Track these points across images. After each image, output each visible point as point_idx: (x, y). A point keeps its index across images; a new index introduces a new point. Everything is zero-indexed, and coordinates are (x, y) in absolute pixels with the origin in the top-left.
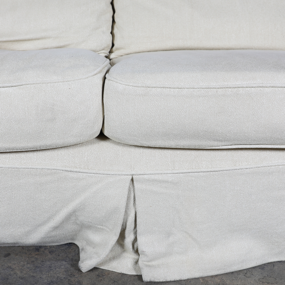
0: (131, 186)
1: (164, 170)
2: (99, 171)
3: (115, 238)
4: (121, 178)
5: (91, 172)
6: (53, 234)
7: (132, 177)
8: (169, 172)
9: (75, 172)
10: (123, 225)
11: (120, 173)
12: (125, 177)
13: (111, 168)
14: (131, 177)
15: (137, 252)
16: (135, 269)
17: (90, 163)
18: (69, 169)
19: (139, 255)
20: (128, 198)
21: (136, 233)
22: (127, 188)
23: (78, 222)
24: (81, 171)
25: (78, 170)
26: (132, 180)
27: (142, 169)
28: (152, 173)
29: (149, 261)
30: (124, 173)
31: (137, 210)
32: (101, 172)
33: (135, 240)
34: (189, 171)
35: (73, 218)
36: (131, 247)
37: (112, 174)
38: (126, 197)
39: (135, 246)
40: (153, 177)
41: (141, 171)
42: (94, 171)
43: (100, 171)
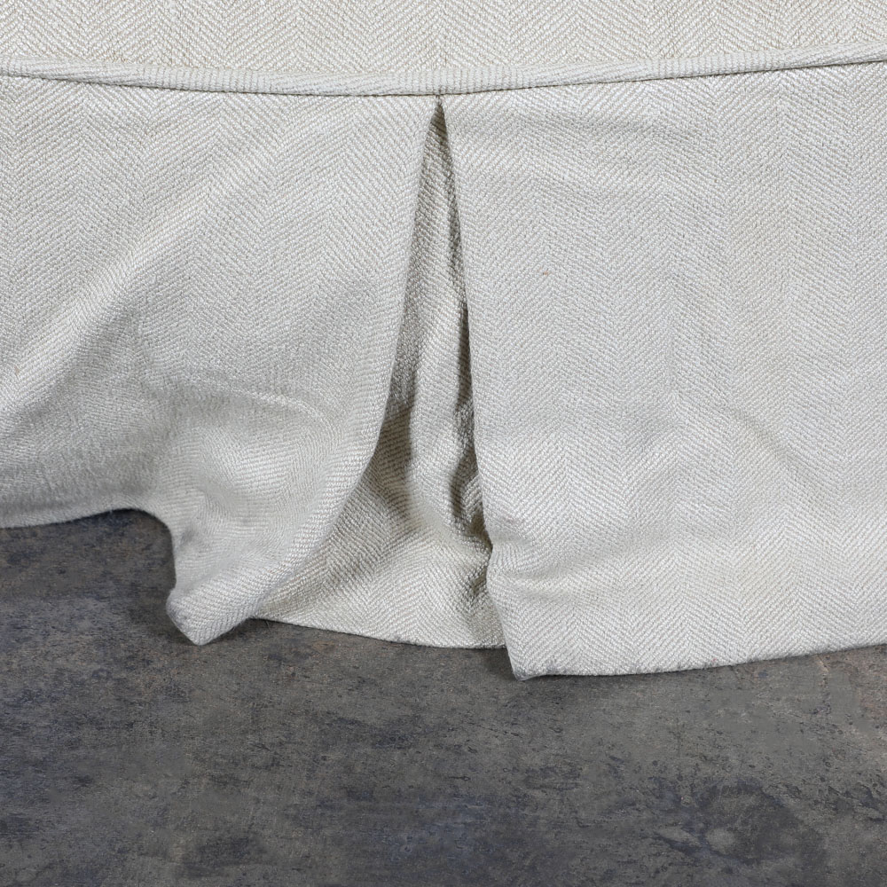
0: (435, 163)
1: (616, 61)
2: (249, 73)
3: (357, 453)
4: (375, 113)
5: (207, 80)
6: (24, 451)
7: (440, 106)
8: (642, 69)
9: (115, 84)
10: (394, 386)
11: (369, 84)
12: (397, 106)
13: (317, 56)
14: (429, 106)
15: (477, 530)
16: (469, 620)
17: (197, 30)
18: (78, 70)
19: (488, 545)
20: (422, 227)
21: (466, 428)
22: (413, 167)
23: (155, 381)
24: (151, 75)
25: (130, 72)
26: (439, 124)
27: (491, 57)
28: (549, 76)
29: (539, 575)
30: (391, 84)
31: (470, 292)
32: (261, 82)
33: (467, 466)
34: (761, 59)
35: (124, 357)
36: (445, 503)
37: (326, 88)
38: (408, 219)
39: (468, 501)
40: (553, 101)
41: (486, 70)
42: (224, 80)
43: (255, 75)
